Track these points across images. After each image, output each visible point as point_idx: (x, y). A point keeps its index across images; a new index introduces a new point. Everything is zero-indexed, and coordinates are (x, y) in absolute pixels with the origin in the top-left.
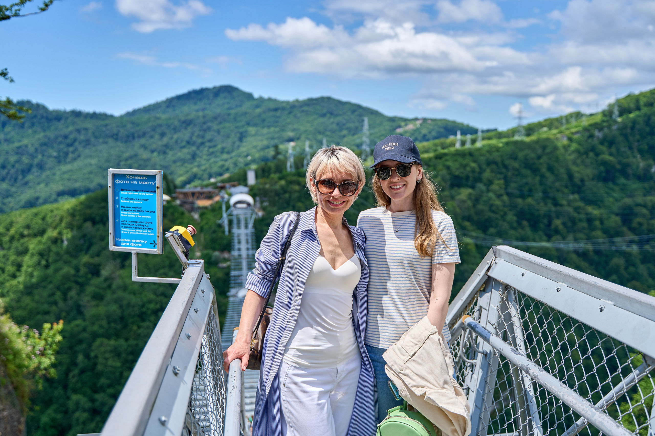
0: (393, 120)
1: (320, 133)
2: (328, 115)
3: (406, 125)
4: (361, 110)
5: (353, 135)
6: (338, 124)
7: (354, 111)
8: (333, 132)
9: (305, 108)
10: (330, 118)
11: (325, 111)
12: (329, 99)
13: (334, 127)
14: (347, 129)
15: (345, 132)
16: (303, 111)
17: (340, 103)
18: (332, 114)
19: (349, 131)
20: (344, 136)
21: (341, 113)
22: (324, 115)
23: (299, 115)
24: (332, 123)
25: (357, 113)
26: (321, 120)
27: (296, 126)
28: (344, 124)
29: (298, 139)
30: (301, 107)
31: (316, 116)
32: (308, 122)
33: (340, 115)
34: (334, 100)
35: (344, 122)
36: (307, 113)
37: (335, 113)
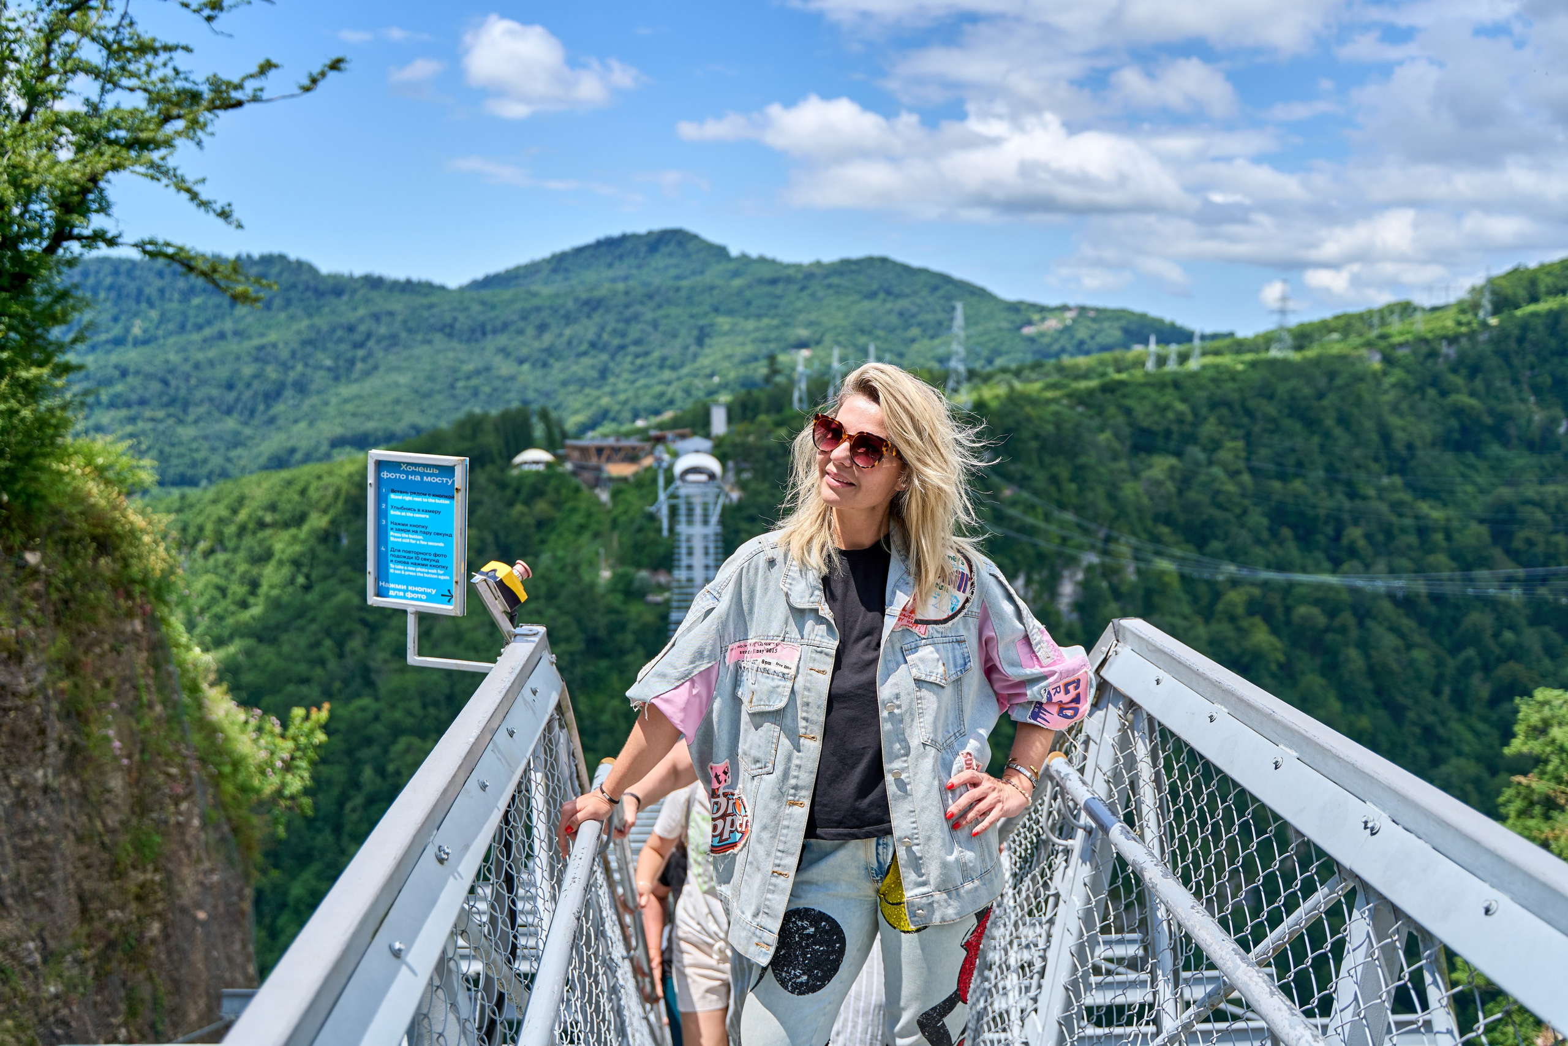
0: (1015, 308)
1: (862, 331)
2: (882, 295)
3: (1043, 319)
4: (949, 287)
5: (932, 337)
6: (901, 314)
7: (935, 288)
8: (891, 330)
9: (835, 280)
10: (885, 301)
11: (875, 286)
12: (884, 260)
13: (894, 319)
14: (920, 324)
15: (915, 331)
16: (830, 286)
17: (906, 269)
18: (889, 293)
19: (924, 331)
20: (913, 340)
21: (908, 291)
22: (872, 295)
23: (821, 293)
24: (890, 312)
25: (941, 293)
26: (867, 305)
27: (813, 316)
28: (913, 316)
29: (818, 343)
30: (826, 277)
31: (856, 297)
32: (839, 308)
33: (907, 296)
34: (894, 264)
35: (914, 309)
36: (838, 290)
37: (896, 290)
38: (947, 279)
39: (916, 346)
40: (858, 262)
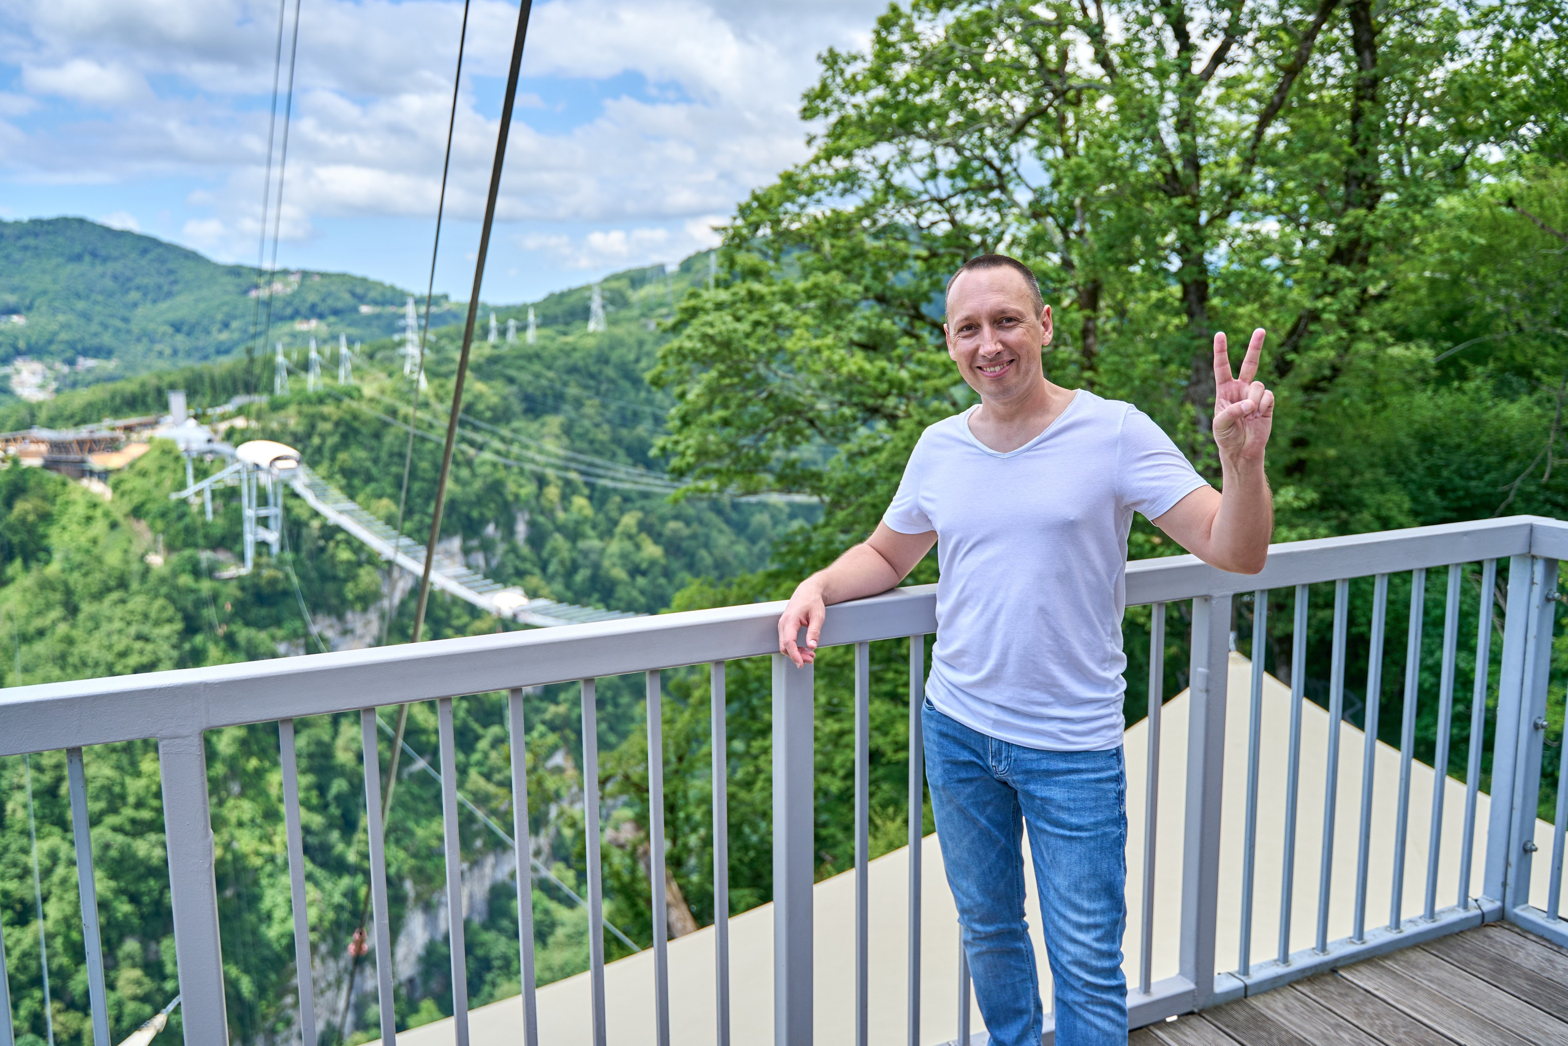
0: (235, 271)
1: (78, 296)
2: (87, 258)
3: (269, 283)
4: (160, 250)
5: (154, 301)
6: (115, 278)
7: (145, 252)
8: (111, 295)
9: (31, 241)
10: (93, 265)
11: (78, 249)
12: (81, 221)
13: (109, 283)
14: (138, 288)
15: (134, 295)
16: (26, 248)
17: (108, 231)
18: (94, 255)
19: (145, 295)
20: (135, 305)
21: (115, 253)
22: (78, 258)
23: (17, 256)
24: (103, 275)
25: (151, 255)
26: (71, 268)
27: (16, 281)
28: (129, 279)
29: (29, 308)
30: (19, 238)
31: (60, 260)
32: (44, 272)
33: (116, 259)
34: (93, 226)
35: (128, 273)
36: (37, 252)
37: (103, 252)
38: (155, 243)
39: (140, 311)
40: (50, 222)
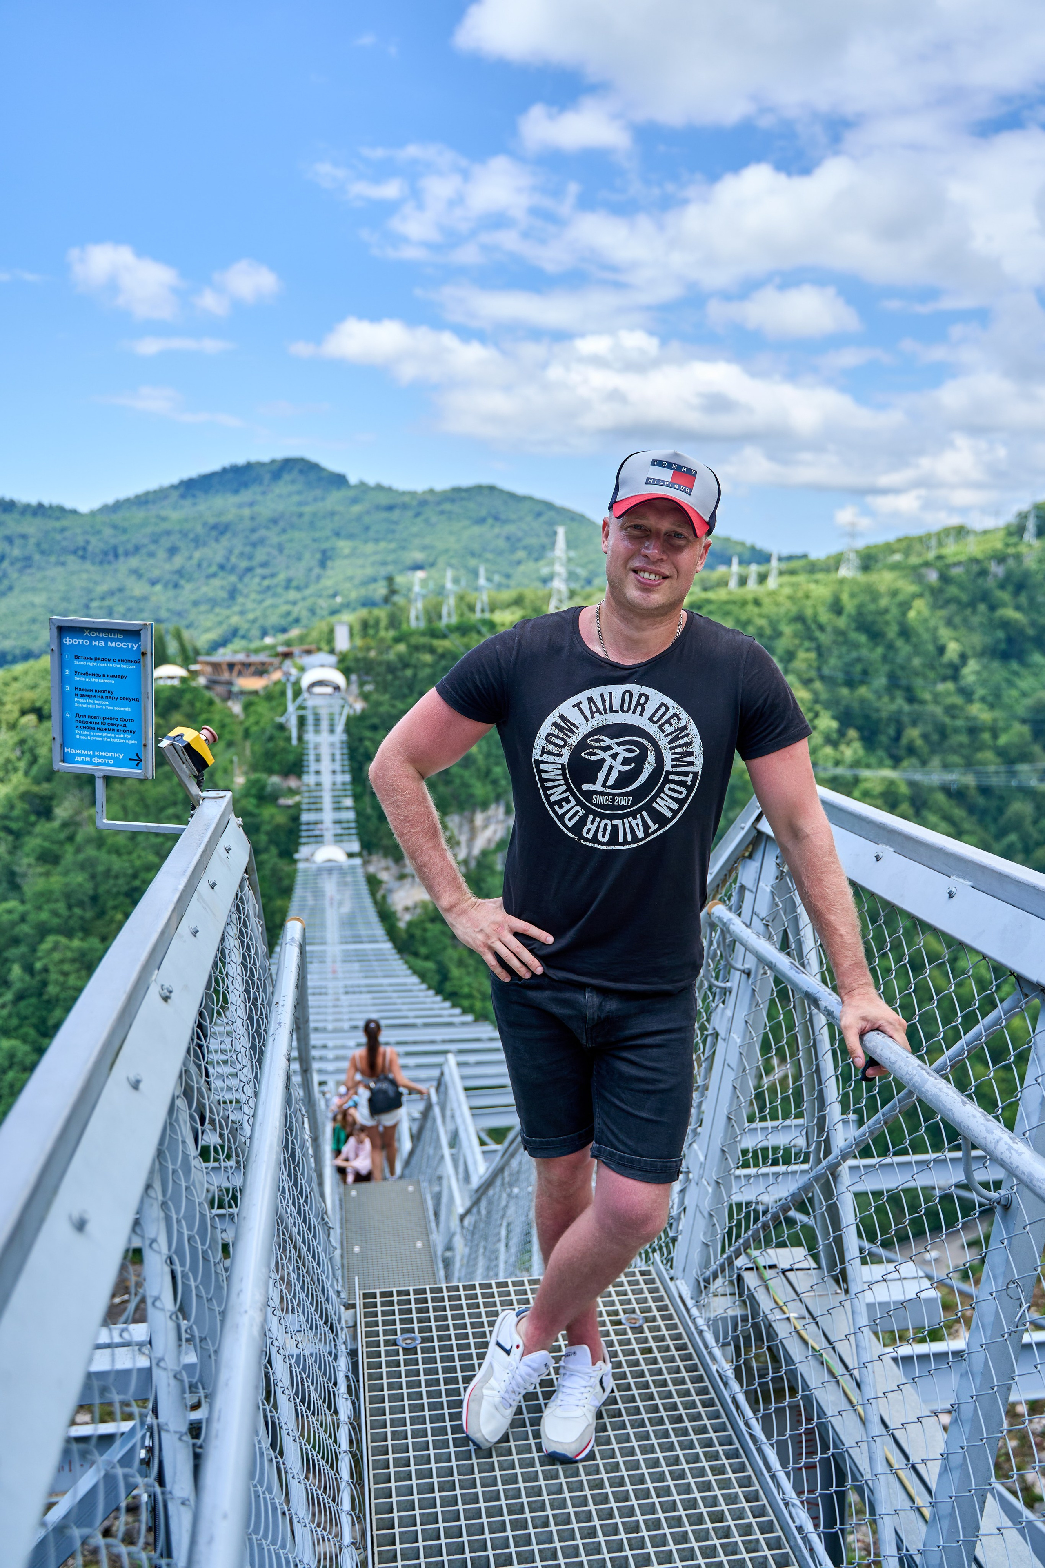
1: (473, 554)
2: (490, 521)
4: (551, 513)
5: (536, 560)
6: (508, 538)
7: (539, 514)
8: (500, 553)
9: (447, 506)
10: (492, 526)
11: (483, 513)
12: (492, 489)
13: (501, 543)
14: (525, 548)
15: (521, 554)
16: (442, 512)
17: (512, 496)
18: (496, 518)
19: (530, 554)
20: (519, 563)
21: (514, 516)
22: (481, 521)
23: (434, 519)
24: (498, 536)
25: (544, 518)
26: (476, 530)
27: (427, 541)
28: (519, 540)
29: (432, 565)
30: (439, 503)
31: (466, 523)
32: (451, 533)
33: (513, 522)
34: (501, 492)
35: (520, 534)
36: (449, 516)
37: (503, 516)
38: (549, 506)
39: (522, 568)
40: (468, 490)
